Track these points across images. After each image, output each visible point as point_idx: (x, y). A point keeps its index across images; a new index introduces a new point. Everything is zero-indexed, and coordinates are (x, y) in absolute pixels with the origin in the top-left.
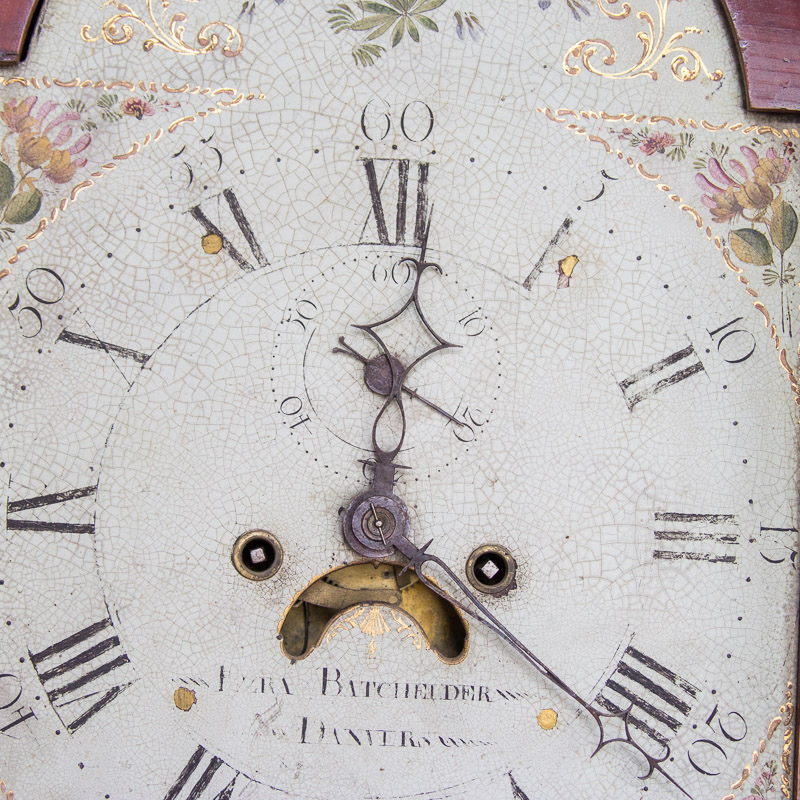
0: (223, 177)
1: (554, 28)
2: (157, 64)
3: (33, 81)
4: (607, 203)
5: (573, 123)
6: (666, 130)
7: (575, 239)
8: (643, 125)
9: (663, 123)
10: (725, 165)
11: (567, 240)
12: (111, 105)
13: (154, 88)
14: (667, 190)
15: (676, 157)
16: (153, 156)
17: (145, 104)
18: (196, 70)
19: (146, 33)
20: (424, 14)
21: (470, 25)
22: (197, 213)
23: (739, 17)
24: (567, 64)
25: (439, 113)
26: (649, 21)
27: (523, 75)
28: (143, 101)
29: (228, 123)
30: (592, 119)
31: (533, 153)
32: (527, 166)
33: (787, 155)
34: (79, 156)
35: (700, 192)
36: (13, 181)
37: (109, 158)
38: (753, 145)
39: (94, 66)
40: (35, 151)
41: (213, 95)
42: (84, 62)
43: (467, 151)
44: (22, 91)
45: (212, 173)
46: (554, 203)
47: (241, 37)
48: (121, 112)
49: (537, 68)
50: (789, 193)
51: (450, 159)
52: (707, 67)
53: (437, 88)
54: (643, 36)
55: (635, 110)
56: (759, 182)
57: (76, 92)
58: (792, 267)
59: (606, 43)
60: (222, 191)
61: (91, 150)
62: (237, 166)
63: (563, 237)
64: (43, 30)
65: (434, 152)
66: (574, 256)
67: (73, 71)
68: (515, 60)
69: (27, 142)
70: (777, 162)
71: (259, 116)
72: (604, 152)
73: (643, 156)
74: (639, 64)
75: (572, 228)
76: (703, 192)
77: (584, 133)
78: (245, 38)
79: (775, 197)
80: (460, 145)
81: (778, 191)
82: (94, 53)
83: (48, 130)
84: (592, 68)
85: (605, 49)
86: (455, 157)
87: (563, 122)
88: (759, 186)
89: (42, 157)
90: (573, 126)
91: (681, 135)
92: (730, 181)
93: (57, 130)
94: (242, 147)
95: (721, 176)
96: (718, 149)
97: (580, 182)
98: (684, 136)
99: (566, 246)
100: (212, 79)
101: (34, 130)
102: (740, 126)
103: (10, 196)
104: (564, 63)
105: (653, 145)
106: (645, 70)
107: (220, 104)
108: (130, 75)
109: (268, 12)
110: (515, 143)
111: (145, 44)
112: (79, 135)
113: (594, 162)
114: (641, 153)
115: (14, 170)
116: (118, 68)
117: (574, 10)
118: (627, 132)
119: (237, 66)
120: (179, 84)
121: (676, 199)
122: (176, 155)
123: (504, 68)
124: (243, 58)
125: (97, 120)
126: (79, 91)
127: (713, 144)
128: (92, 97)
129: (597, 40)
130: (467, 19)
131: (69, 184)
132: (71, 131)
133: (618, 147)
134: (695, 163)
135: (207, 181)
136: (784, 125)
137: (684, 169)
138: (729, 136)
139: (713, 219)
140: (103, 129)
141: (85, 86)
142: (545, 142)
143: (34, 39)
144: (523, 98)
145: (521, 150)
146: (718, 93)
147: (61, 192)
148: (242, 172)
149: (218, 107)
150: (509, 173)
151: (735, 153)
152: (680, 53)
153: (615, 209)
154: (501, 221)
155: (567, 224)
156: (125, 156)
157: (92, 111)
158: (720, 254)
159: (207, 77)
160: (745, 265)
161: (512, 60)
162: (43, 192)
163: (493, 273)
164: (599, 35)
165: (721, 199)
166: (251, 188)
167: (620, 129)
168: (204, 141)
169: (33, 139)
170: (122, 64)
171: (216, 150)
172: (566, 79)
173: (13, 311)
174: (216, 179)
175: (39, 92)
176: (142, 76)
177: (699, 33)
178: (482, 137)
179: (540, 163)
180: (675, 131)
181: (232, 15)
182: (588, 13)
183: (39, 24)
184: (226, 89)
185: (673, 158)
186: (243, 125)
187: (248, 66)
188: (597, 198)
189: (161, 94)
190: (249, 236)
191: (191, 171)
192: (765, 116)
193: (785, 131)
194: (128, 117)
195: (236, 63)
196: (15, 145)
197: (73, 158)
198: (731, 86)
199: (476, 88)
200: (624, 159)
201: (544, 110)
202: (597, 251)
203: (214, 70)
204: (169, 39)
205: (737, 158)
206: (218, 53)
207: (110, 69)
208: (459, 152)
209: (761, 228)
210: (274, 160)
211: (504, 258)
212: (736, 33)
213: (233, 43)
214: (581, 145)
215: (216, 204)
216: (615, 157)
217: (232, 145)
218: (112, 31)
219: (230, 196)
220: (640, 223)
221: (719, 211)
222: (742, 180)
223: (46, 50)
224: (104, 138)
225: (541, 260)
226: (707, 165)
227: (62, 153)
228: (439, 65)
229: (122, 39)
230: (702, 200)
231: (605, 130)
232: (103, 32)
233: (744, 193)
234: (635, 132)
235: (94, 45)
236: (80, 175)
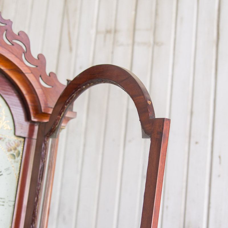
6: (2, 137)
52: (10, 128)
58: (19, 160)
70: (18, 144)
81: (18, 148)
88: (15, 147)
102: (13, 138)
127: (9, 140)
136: (20, 138)
137: (4, 143)
151: (12, 142)
158: (8, 157)
160: (11, 159)
185: (2, 141)
209: (15, 154)
221: (8, 150)
226: (7, 143)
230: (6, 148)
233: (12, 148)
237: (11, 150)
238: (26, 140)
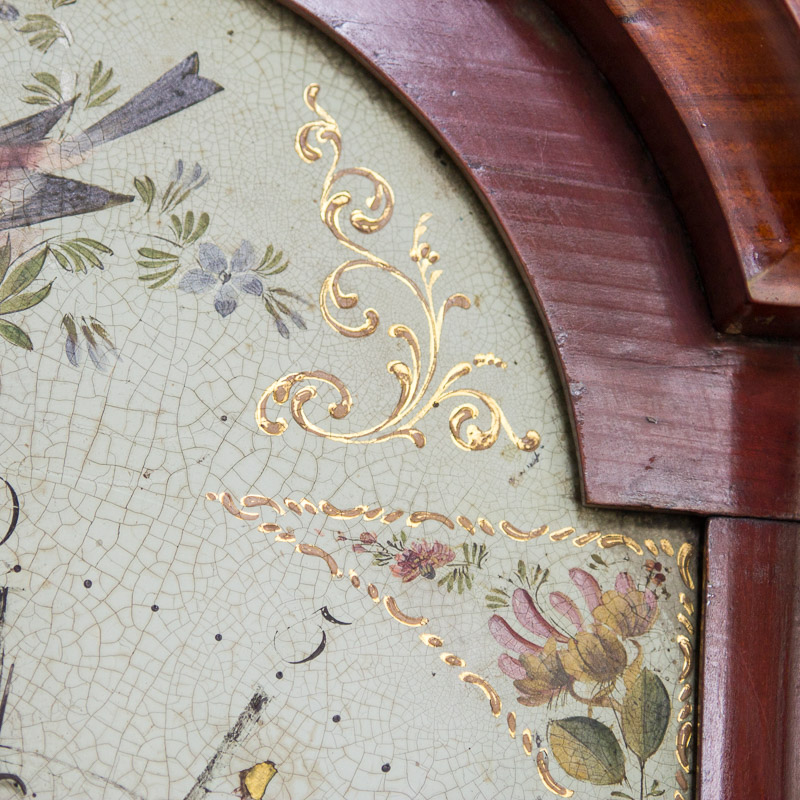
1: (242, 350)
4: (330, 667)
5: (272, 521)
6: (437, 537)
7: (270, 732)
8: (397, 526)
9: (432, 525)
10: (543, 602)
11: (257, 734)
14: (439, 645)
15: (455, 586)
20: (7, 317)
21: (91, 340)
23: (569, 341)
24: (263, 414)
25: (29, 497)
26: (411, 342)
27: (185, 433)
30: (306, 516)
31: (198, 573)
32: (187, 596)
33: (652, 586)
35: (497, 649)
38: (592, 566)
43: (78, 567)
46: (234, 665)
49: (209, 419)
50: (656, 654)
51: (46, 582)
52: (513, 425)
53: (26, 452)
54: (401, 368)
55: (384, 500)
56: (602, 632)
58: (660, 788)
59: (333, 379)
63: (250, 727)
65: (17, 569)
66: (268, 762)
68: (170, 404)
70: (633, 597)
72: (326, 576)
73: (396, 583)
74: (391, 418)
75: (267, 711)
76: (502, 650)
77: (291, 540)
79: (630, 659)
80: (66, 556)
81: (636, 650)
84: (308, 423)
85: (331, 389)
86: (56, 578)
87: (254, 518)
88: (603, 641)
90: (272, 527)
91: (465, 547)
92: (551, 629)
95: (535, 621)
96: (530, 573)
97: (282, 628)
98: (470, 549)
99: (253, 744)
102: (569, 533)
104: (259, 412)
105: (415, 563)
106: (402, 428)
110: (167, 554)
113: (309, 592)
114: (392, 578)
117: (277, 319)
118: (368, 539)
121: (453, 662)
123: (151, 419)
127: (521, 563)
129: (319, 374)
130: (85, 329)
133: (353, 565)
134: (488, 598)
136: (647, 532)
137: (468, 607)
138: (549, 549)
139: (519, 699)
142: (220, 555)
144: (182, 473)
145: (177, 567)
146: (531, 472)
150: (155, 608)
151: (560, 580)
152: (464, 399)
153: (344, 678)
154: (137, 696)
155: (257, 703)
158: (530, 763)
160: (575, 783)
161: (165, 405)
163: (119, 792)
164: (321, 364)
165: (535, 662)
167: (357, 533)
172: (261, 442)
177: (499, 365)
178: (107, 543)
179: (211, 593)
180: (454, 539)
182: (302, 324)
185: (450, 588)
188: (312, 657)
192: (613, 516)
193: (649, 543)
198: (553, 462)
199: (98, 453)
200: (363, 587)
201: (220, 497)
202: (311, 754)
205: (563, 589)
208: (64, 568)
209: (605, 716)
211: (140, 765)
212: (564, 369)
214: (285, 560)
216: (346, 584)
220: (388, 704)
221: (531, 685)
222: (573, 630)
225: (209, 769)
226: (509, 601)
228: (31, 408)
230: (500, 664)
231: (328, 535)
233: (575, 652)
234: (383, 539)
237: (561, 680)
238: (720, 540)
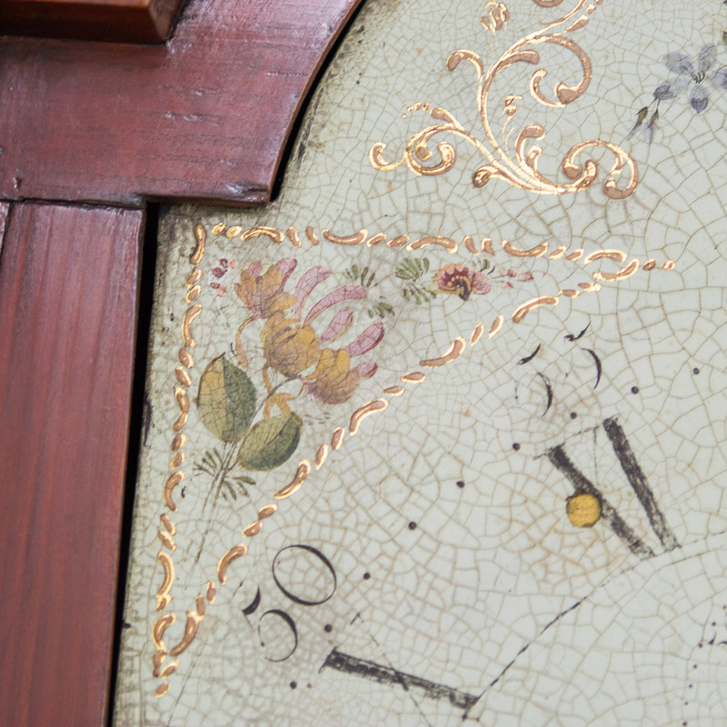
0: (603, 398)
2: (495, 209)
3: (289, 235)
12: (417, 275)
13: (488, 249)
16: (486, 362)
17: (474, 276)
18: (559, 220)
19: (477, 156)
22: (559, 457)
28: (471, 269)
29: (612, 308)
34: (363, 359)
36: (254, 399)
37: (413, 363)
39: (391, 211)
40: (292, 350)
41: (586, 261)
42: (374, 204)
44: (272, 249)
45: (585, 392)
47: (635, 167)
48: (435, 288)
57: (361, 252)
60: (600, 422)
61: (385, 349)
62: (626, 380)
64: (308, 149)
67: (357, 219)
69: (278, 334)
71: (664, 297)
78: (640, 167)
82: (390, 190)
83: (313, 314)
89: (302, 359)
93: (329, 315)
94: (635, 348)
100: (587, 234)
101: (290, 315)
103: (248, 424)
107: (599, 276)
108: (449, 227)
109: (680, 124)
111: (476, 175)
112: (363, 323)
115: (256, 380)
116: (430, 214)
119: (627, 215)
120: (531, 242)
122: (525, 361)
124: (637, 201)
125: (395, 299)
126: (365, 251)
128: (387, 262)
131: (346, 406)
132: (351, 318)
135: (574, 405)
140: (404, 316)
141: (375, 243)
143: (292, 164)
147: (333, 418)
148: (635, 390)
149: (596, 281)
156: (440, 361)
157: (386, 284)
159: (577, 231)
162: (304, 419)
166: (649, 416)
168: (571, 338)
169: (288, 329)
170: (437, 207)
171: (592, 353)
173: (251, 617)
174: (590, 402)
175: (300, 251)
176: (469, 229)
181: (620, 129)
183: (300, 140)
184: (608, 251)
186: (637, 312)
187: (646, 214)
189: (500, 258)
190: (646, 498)
191: (549, 388)
194: (445, 295)
195: (625, 208)
196: (258, 339)
197: (354, 362)
203: (590, 220)
204: (515, 168)
206: (596, 192)
207: (418, 217)
210: (687, 372)
213: (621, 175)
215: (591, 443)
217: (618, 346)
218: (420, 153)
219: (613, 429)
223: (312, 183)
224: (406, 329)
227: (336, 353)
229: (437, 167)
232: (406, 154)
235: (391, 176)
236: (365, 391)
